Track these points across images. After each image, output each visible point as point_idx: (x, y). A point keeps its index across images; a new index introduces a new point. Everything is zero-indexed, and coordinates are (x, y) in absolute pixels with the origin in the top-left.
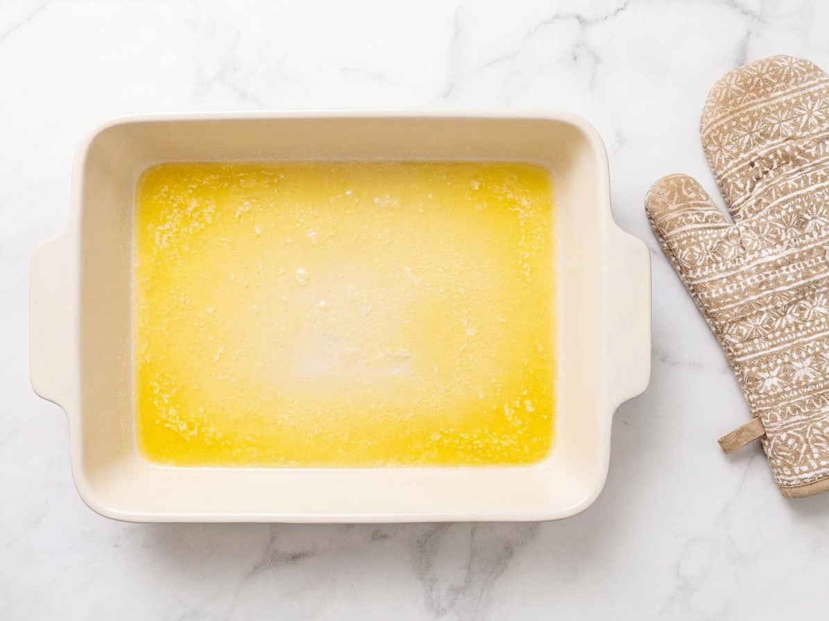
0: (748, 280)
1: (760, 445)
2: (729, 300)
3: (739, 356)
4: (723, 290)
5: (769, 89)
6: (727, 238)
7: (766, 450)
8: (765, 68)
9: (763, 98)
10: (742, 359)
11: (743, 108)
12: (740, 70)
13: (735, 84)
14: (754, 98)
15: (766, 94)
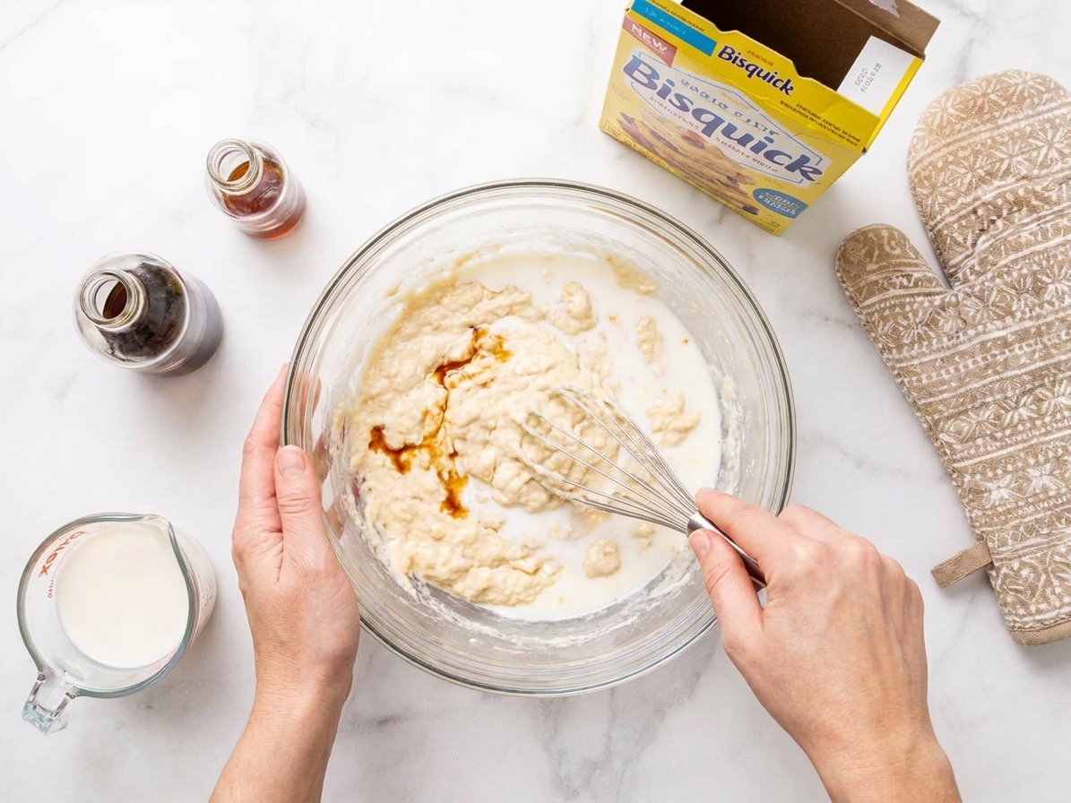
0: (970, 362)
1: (985, 576)
2: (945, 387)
3: (958, 461)
4: (938, 375)
5: (997, 114)
6: (943, 307)
7: (993, 583)
8: (992, 85)
9: (989, 126)
10: (962, 464)
11: (963, 139)
12: (960, 89)
13: (953, 106)
14: (977, 125)
15: (992, 119)
